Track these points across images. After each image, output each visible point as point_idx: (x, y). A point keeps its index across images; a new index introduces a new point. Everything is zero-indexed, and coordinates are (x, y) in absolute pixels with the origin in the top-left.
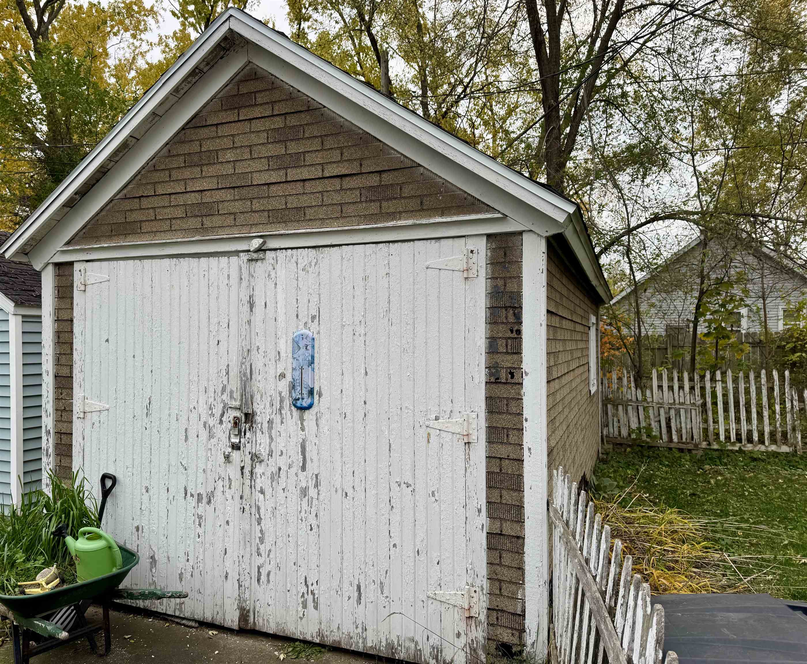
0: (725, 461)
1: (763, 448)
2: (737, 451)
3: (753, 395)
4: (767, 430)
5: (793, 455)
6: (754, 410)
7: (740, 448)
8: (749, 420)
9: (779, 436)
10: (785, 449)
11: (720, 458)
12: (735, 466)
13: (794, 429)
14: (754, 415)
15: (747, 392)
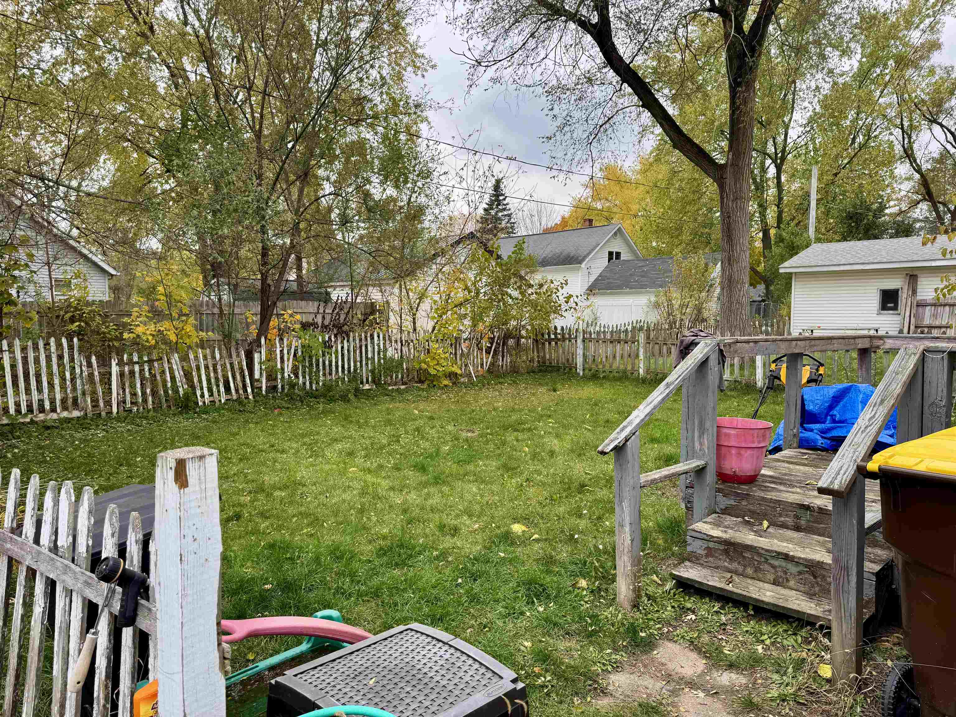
0: (18, 434)
1: (55, 416)
2: (29, 423)
3: (43, 363)
4: (58, 397)
5: (84, 419)
6: (44, 379)
7: (32, 420)
8: (40, 390)
9: (70, 401)
10: (76, 414)
11: (11, 432)
12: (29, 438)
13: (84, 394)
14: (45, 384)
15: (37, 360)
